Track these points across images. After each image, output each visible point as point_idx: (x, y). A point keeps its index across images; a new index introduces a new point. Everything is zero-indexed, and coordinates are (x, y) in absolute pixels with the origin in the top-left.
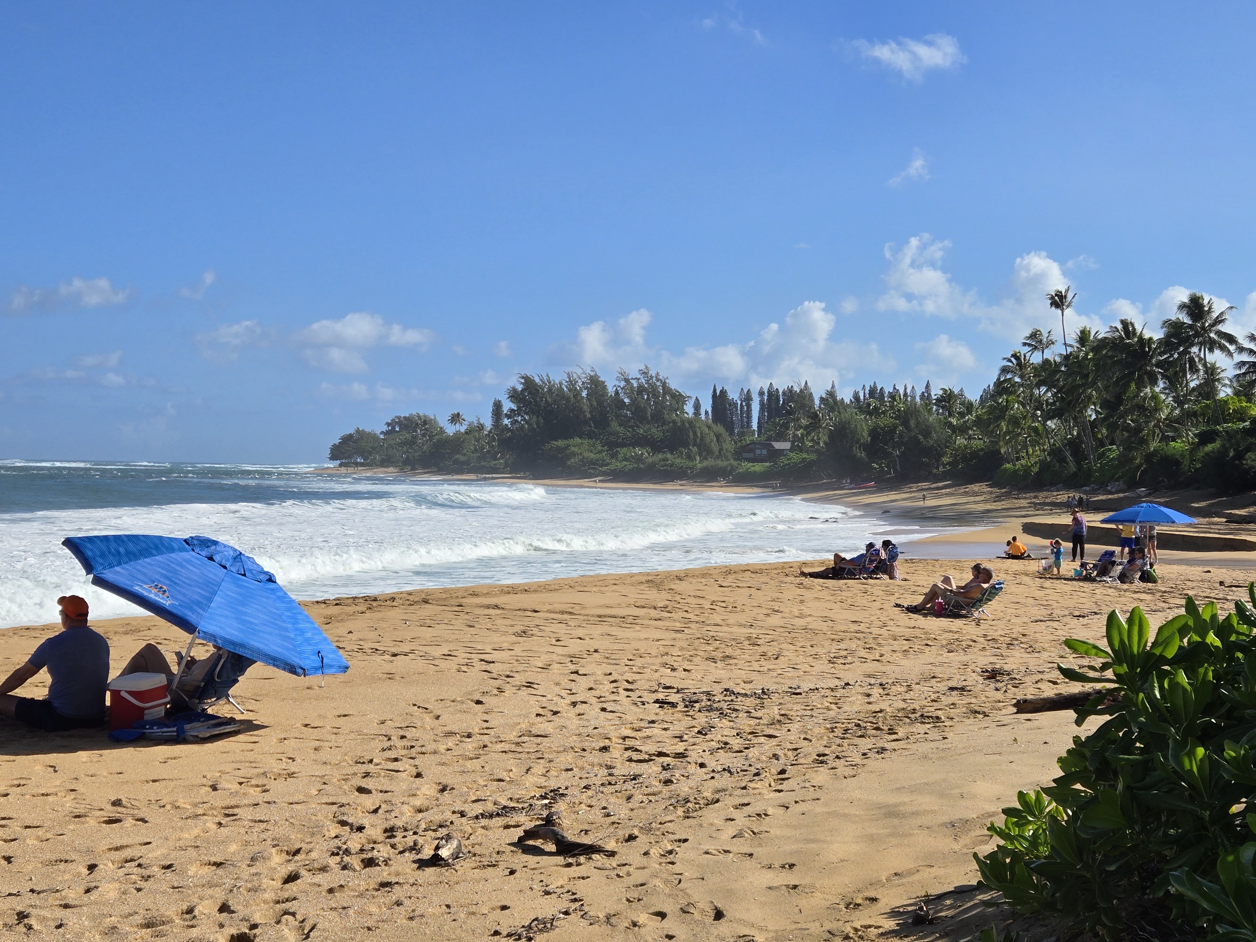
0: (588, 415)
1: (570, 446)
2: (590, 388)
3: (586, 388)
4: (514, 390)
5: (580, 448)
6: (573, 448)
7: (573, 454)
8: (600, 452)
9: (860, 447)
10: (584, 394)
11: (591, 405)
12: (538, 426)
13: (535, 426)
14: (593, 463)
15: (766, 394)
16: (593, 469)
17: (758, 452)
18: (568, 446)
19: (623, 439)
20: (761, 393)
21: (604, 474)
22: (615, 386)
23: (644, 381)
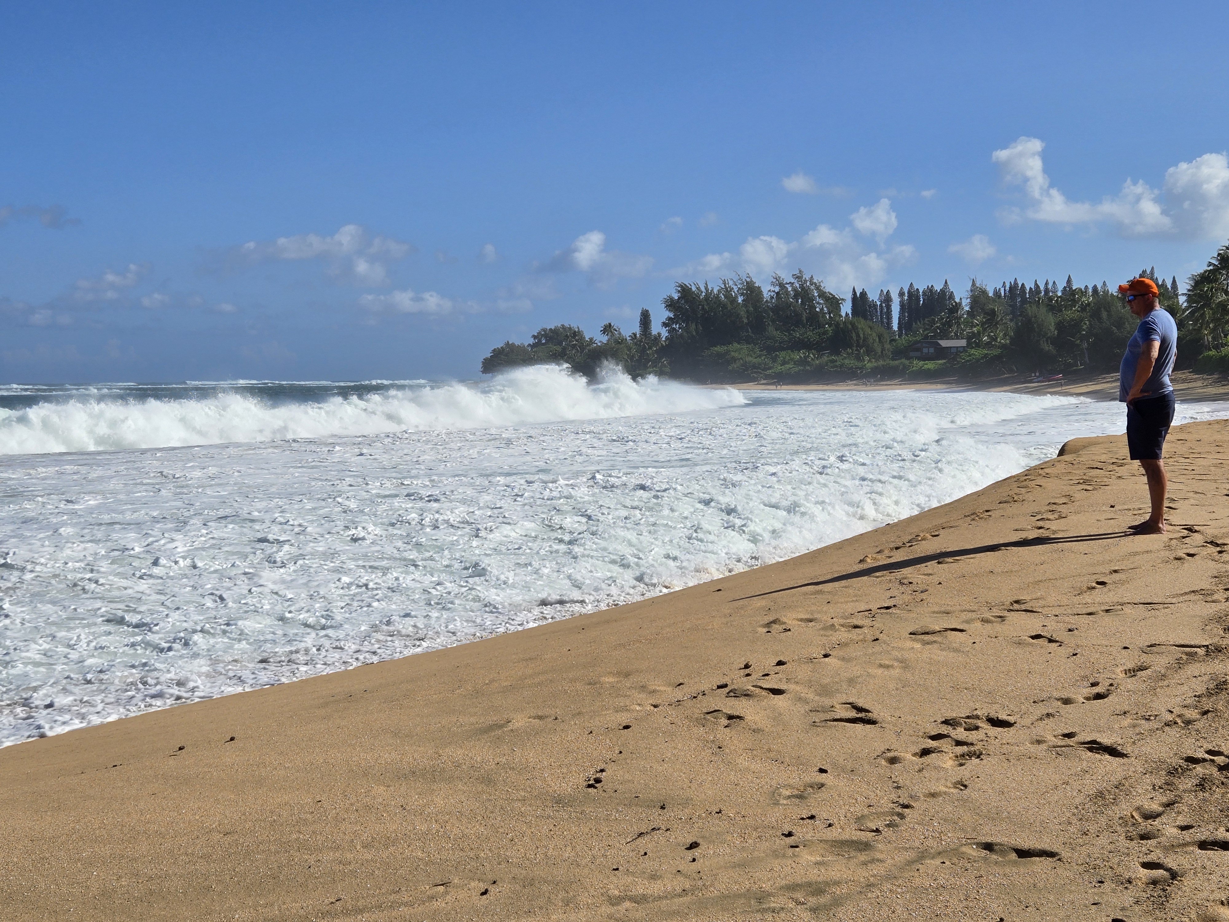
0: (745, 321)
1: (730, 351)
2: (746, 294)
3: (742, 294)
4: (671, 299)
5: (740, 353)
6: (733, 354)
7: (734, 360)
8: (760, 356)
9: (1047, 341)
10: (740, 299)
11: (747, 311)
12: (697, 333)
13: (694, 333)
14: (754, 367)
15: (906, 294)
16: (755, 373)
17: (925, 350)
18: (727, 352)
19: (780, 343)
20: (901, 294)
21: (767, 377)
22: (769, 291)
23: (798, 285)
